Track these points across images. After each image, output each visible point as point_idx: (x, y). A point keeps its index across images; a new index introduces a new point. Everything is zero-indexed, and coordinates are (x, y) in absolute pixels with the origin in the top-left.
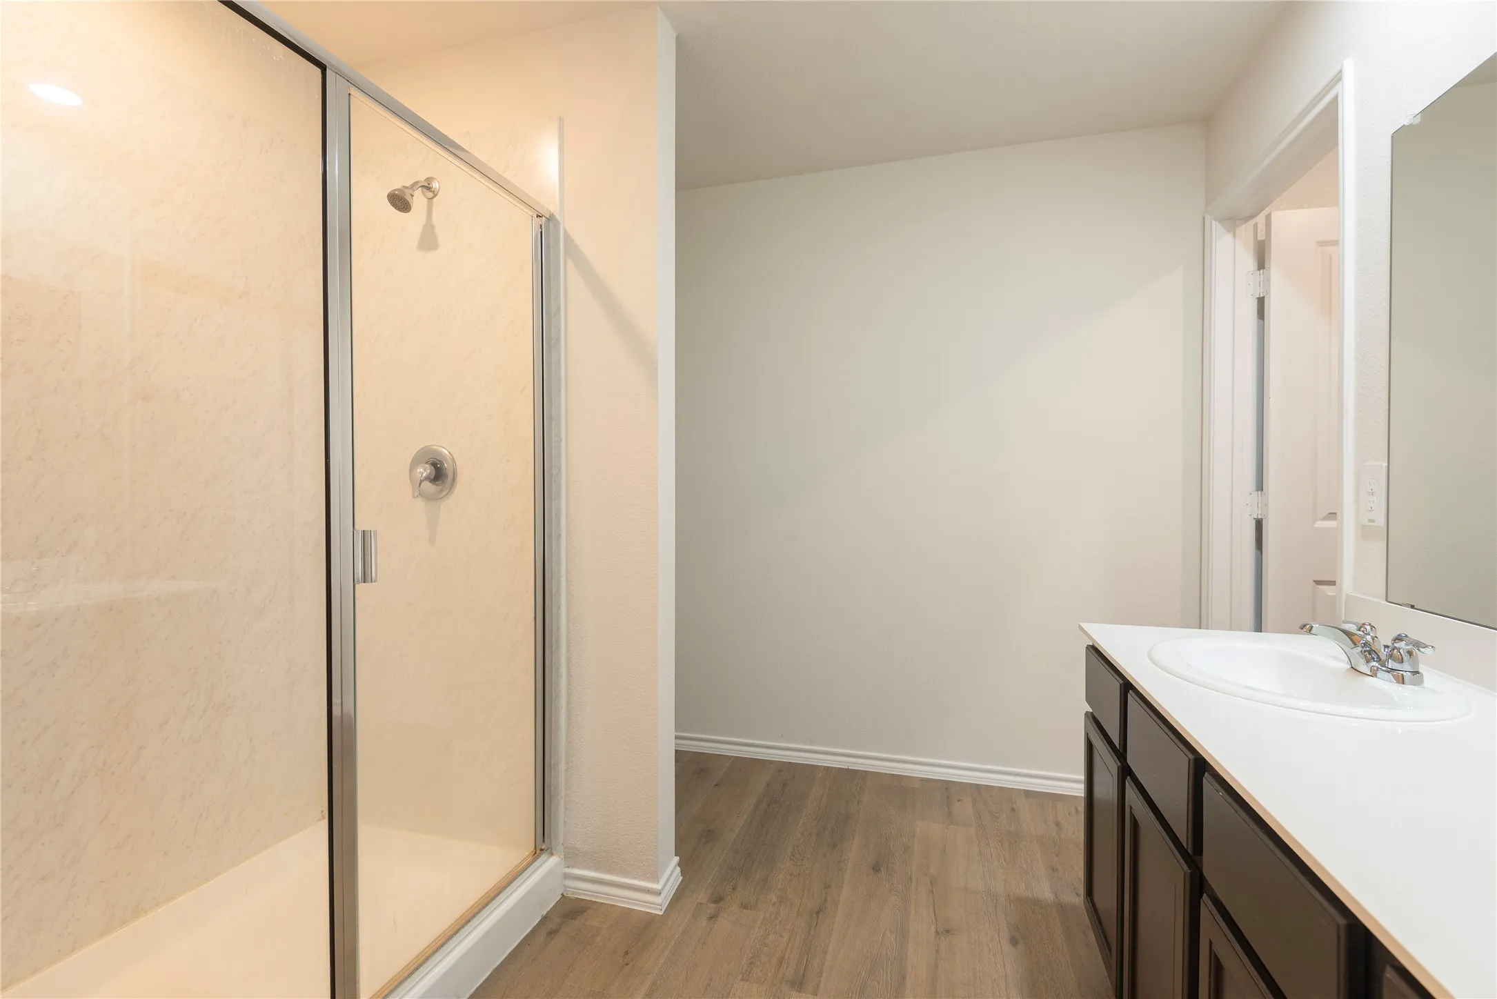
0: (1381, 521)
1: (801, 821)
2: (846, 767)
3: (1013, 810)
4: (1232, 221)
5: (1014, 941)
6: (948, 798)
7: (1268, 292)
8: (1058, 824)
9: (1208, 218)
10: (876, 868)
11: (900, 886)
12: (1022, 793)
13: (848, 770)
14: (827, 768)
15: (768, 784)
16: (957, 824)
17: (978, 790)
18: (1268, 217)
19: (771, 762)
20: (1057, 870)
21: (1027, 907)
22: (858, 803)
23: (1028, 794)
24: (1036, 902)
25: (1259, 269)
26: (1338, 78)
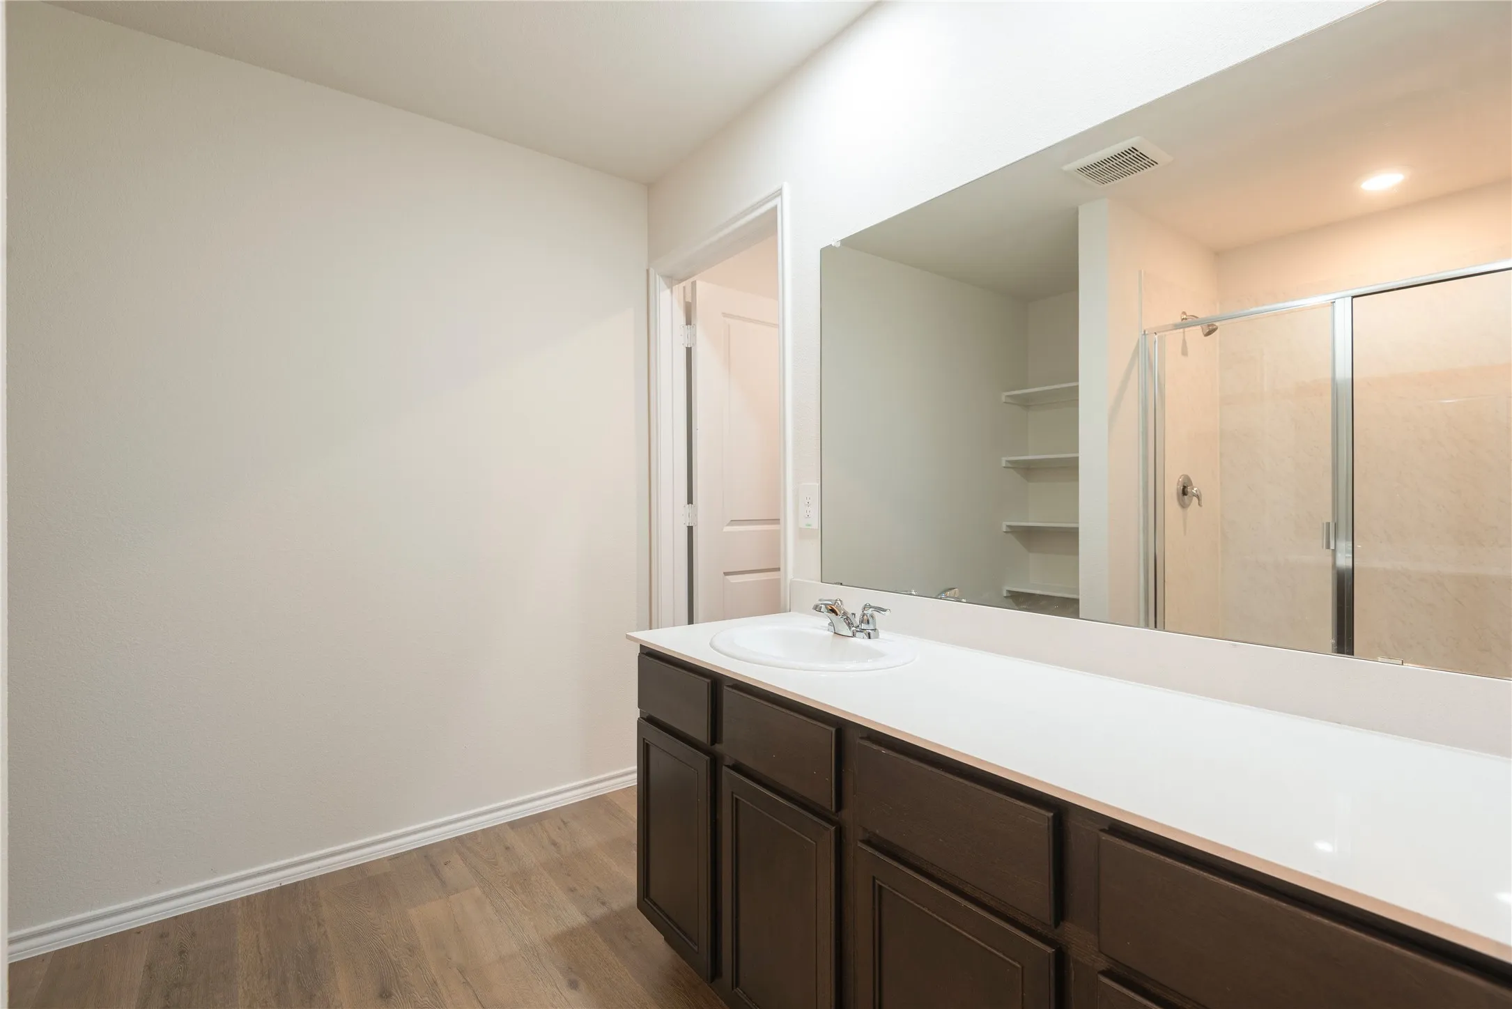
0: (815, 524)
1: (241, 991)
2: (279, 886)
3: (507, 848)
4: (672, 280)
5: (573, 985)
6: (431, 865)
7: (695, 344)
8: (554, 844)
9: (652, 271)
10: (385, 995)
11: (427, 999)
12: (508, 827)
13: (282, 890)
14: (248, 901)
15: (149, 967)
16: (457, 891)
17: (460, 842)
18: (694, 284)
19: (138, 931)
20: (575, 889)
21: (567, 940)
22: (319, 924)
23: (512, 825)
24: (572, 933)
25: (687, 325)
26: (779, 193)
